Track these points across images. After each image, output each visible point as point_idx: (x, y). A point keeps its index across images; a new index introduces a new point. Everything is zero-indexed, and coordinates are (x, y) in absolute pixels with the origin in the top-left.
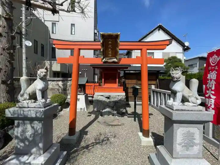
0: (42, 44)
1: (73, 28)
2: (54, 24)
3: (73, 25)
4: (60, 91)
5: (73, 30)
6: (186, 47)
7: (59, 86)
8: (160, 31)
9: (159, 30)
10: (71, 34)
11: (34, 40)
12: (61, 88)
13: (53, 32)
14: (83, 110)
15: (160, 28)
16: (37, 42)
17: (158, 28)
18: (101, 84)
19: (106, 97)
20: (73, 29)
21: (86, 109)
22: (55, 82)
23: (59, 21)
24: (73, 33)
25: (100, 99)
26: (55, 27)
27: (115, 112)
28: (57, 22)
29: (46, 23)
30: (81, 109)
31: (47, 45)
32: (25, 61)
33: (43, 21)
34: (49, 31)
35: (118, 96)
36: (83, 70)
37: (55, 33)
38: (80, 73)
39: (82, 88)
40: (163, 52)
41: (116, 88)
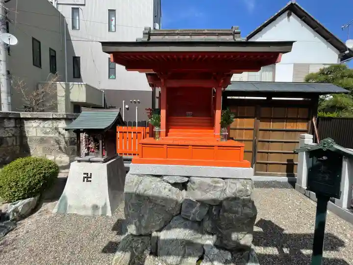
0: (50, 49)
1: (113, 18)
2: (75, 10)
3: (112, 12)
4: (63, 144)
5: (113, 23)
6: (347, 52)
7: (60, 133)
8: (291, 17)
9: (289, 15)
10: (110, 30)
11: (33, 39)
12: (64, 138)
13: (74, 27)
14: (100, 212)
15: (293, 10)
16: (40, 42)
17: (287, 12)
18: (156, 129)
19: (175, 185)
20: (112, 20)
21: (109, 208)
22: (50, 122)
23: (84, 5)
24: (113, 28)
25: (150, 193)
26: (78, 18)
27: (209, 241)
28: (80, 6)
29: (61, 9)
30: (95, 207)
31: (63, 51)
32: (5, 77)
33: (54, 4)
34: (67, 25)
35: (223, 179)
36: (131, 102)
37: (78, 28)
38: (127, 106)
39: (101, 142)
40: (294, 64)
41: (214, 146)
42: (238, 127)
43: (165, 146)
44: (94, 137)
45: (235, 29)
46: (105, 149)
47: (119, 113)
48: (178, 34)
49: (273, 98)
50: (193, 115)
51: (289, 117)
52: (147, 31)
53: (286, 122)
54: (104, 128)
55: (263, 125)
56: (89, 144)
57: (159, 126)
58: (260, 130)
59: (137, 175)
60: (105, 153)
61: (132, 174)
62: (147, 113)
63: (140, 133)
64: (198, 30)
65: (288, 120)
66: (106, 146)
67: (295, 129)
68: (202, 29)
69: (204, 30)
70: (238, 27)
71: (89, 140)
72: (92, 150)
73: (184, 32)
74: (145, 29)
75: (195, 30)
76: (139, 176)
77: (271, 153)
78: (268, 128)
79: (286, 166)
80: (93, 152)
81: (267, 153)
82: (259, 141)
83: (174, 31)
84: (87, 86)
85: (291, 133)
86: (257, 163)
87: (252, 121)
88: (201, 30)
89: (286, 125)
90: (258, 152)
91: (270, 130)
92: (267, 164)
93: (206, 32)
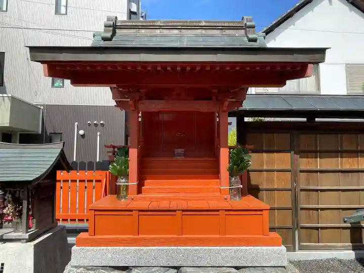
18: (122, 182)
24: (63, 10)
35: (237, 268)
36: (89, 125)
37: (4, 9)
38: (81, 132)
39: (25, 203)
40: (347, 64)
41: (218, 211)
42: (265, 167)
43: (135, 213)
44: (13, 195)
45: (247, 21)
46: (32, 215)
47: (62, 150)
48: (160, 27)
49: (317, 119)
50: (185, 155)
51: (345, 148)
52: (111, 23)
53: (342, 157)
54: (31, 179)
55: (305, 163)
56: (4, 208)
57: (126, 176)
58: (301, 171)
59: (84, 267)
60: (33, 223)
61: (76, 267)
62: (108, 152)
63: (100, 181)
64: (191, 22)
65: (344, 155)
66: (35, 209)
67: (355, 167)
68: (197, 20)
69: (200, 22)
70: (251, 17)
71: (5, 200)
72: (10, 218)
73: (170, 24)
74: (108, 19)
75: (186, 22)
76: (88, 269)
77: (322, 209)
78: (314, 168)
79: (349, 231)
80: (11, 221)
81: (317, 209)
82: (301, 190)
83: (154, 22)
84: (13, 100)
85: (350, 174)
86: (302, 228)
87: (287, 156)
88: (196, 22)
89: (341, 162)
90: (302, 209)
91: (316, 172)
92: (317, 228)
93: (204, 24)
